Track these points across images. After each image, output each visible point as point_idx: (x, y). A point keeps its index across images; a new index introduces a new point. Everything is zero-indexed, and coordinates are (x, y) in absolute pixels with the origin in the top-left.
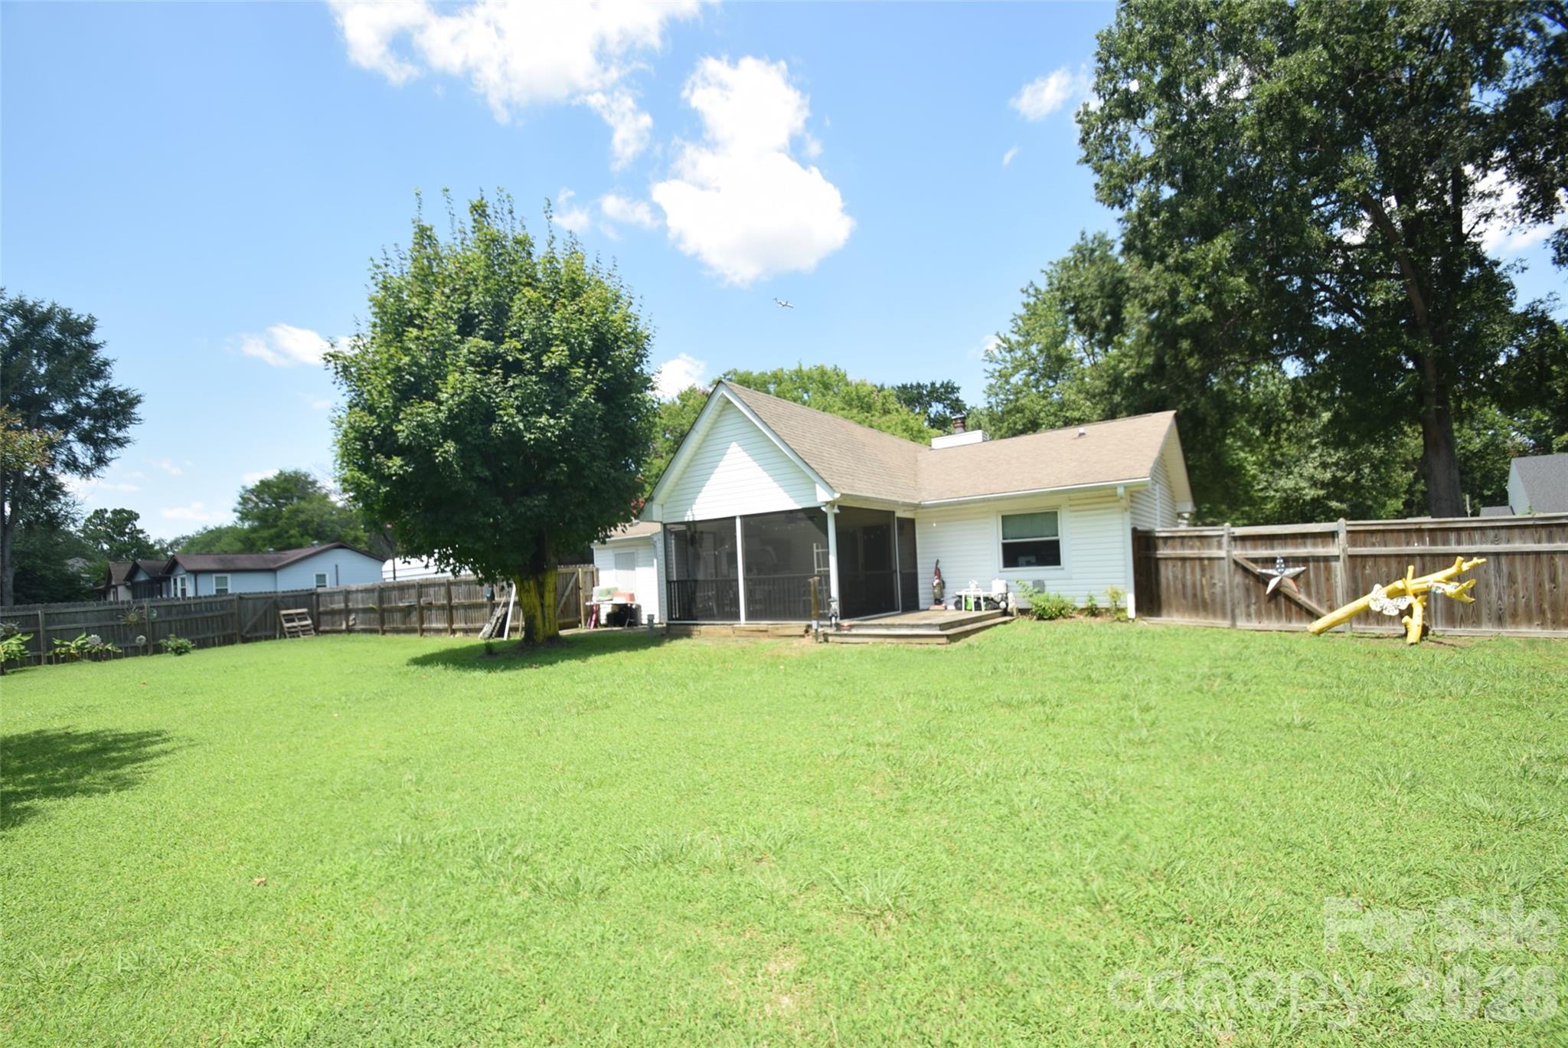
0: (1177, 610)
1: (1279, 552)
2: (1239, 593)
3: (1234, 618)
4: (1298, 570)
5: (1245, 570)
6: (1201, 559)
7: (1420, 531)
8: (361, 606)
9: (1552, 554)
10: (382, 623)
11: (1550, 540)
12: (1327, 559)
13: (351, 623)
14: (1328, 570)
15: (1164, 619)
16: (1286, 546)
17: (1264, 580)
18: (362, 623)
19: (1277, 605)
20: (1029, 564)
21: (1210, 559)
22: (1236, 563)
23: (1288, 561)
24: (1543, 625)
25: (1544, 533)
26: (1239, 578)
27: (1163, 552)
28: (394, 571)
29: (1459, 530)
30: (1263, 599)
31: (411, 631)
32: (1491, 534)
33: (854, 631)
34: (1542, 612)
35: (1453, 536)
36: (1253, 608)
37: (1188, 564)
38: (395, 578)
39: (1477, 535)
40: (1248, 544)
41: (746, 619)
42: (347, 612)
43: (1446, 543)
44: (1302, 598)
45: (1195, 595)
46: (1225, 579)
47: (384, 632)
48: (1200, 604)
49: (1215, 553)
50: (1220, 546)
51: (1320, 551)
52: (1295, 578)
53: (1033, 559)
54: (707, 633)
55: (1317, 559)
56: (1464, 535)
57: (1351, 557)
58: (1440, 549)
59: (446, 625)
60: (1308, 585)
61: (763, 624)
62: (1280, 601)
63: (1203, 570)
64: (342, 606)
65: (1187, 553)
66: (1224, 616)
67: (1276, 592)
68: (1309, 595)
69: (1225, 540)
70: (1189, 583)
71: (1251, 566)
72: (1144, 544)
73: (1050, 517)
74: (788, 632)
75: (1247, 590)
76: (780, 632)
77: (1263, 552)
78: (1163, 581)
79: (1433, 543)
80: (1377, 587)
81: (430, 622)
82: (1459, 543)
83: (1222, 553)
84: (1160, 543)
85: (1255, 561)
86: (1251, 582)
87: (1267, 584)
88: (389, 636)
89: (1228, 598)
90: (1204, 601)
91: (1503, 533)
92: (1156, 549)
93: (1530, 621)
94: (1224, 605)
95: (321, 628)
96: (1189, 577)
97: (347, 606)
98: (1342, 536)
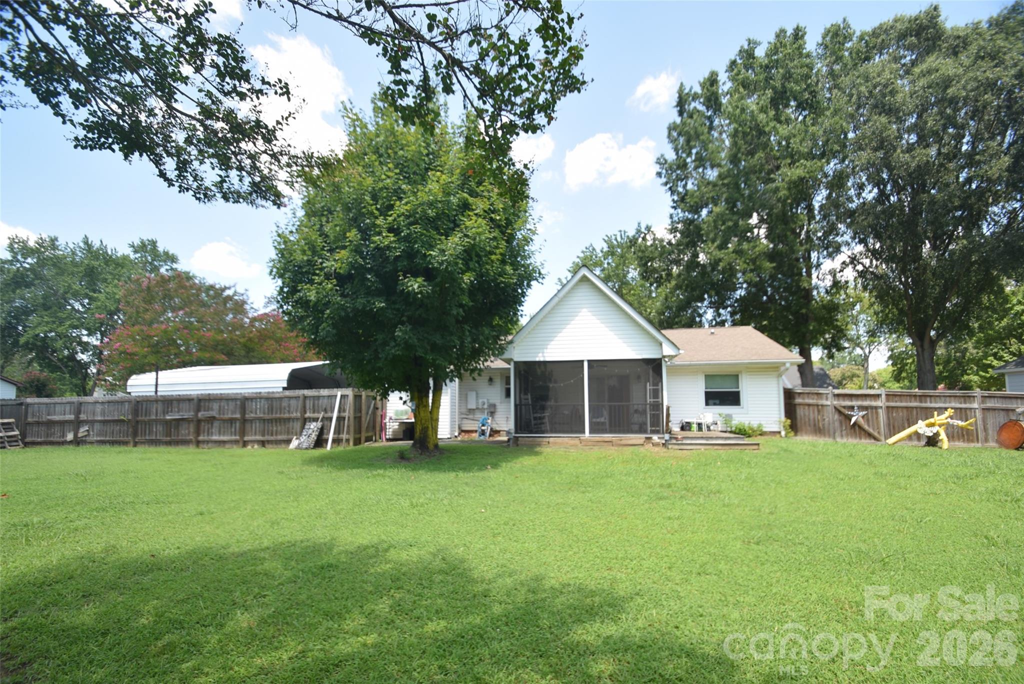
0: (806, 433)
1: (855, 403)
2: (837, 424)
3: (834, 438)
4: (864, 413)
5: (840, 412)
6: (818, 405)
7: (915, 396)
8: (99, 418)
9: (966, 409)
10: (135, 434)
11: (965, 403)
12: (876, 408)
13: (80, 435)
14: (877, 413)
15: (799, 438)
16: (857, 400)
17: (849, 418)
18: (98, 435)
19: (855, 431)
20: (715, 404)
21: (822, 406)
22: (835, 408)
23: (861, 408)
24: (964, 441)
25: (962, 400)
26: (836, 416)
27: (798, 400)
28: (157, 385)
29: (931, 396)
30: (849, 427)
31: (185, 442)
32: (943, 399)
33: (684, 442)
34: (963, 436)
35: (928, 399)
36: (844, 432)
37: (811, 408)
38: (156, 392)
39: (938, 399)
40: (841, 398)
41: (590, 433)
42: (77, 424)
43: (926, 402)
44: (866, 427)
45: (815, 425)
46: (830, 417)
47: (135, 444)
48: (819, 430)
49: (825, 402)
50: (827, 399)
51: (874, 403)
52: (863, 417)
53: (717, 402)
54: (555, 443)
55: (872, 408)
56: (933, 399)
57: (888, 407)
58: (924, 405)
59: (238, 437)
60: (868, 421)
61: (608, 436)
62: (857, 430)
63: (819, 411)
64: (72, 417)
65: (811, 401)
66: (829, 436)
67: (855, 423)
68: (869, 426)
69: (830, 396)
70: (812, 418)
71: (843, 410)
72: (789, 395)
73: (736, 378)
74: (630, 442)
75: (841, 423)
76: (623, 442)
77: (848, 403)
78: (798, 417)
79: (921, 402)
80: (920, 421)
81: (209, 433)
82: (931, 402)
83: (829, 403)
84: (797, 396)
85: (844, 407)
86: (842, 418)
87: (850, 420)
88: (140, 449)
89: (831, 426)
90: (819, 428)
91: (948, 399)
92: (794, 399)
93: (959, 440)
94: (829, 431)
95: (28, 440)
96: (811, 415)
97: (77, 417)
98: (883, 396)
